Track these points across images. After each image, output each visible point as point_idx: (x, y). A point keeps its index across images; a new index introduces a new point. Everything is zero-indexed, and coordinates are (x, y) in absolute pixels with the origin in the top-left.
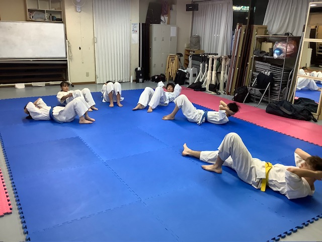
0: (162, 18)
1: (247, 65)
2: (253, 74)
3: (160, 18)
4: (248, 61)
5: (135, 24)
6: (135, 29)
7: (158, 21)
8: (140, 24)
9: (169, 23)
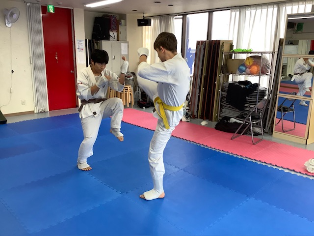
0: (111, 34)
1: (215, 84)
2: (222, 95)
3: (108, 33)
4: (215, 81)
5: (80, 41)
6: (81, 47)
7: (107, 38)
8: (86, 40)
9: (118, 40)
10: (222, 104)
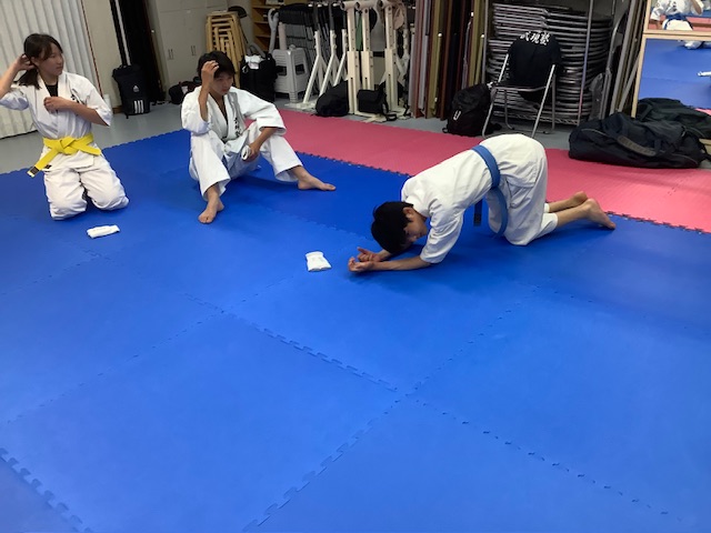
1: (469, 18)
2: (489, 47)
10: (492, 71)
